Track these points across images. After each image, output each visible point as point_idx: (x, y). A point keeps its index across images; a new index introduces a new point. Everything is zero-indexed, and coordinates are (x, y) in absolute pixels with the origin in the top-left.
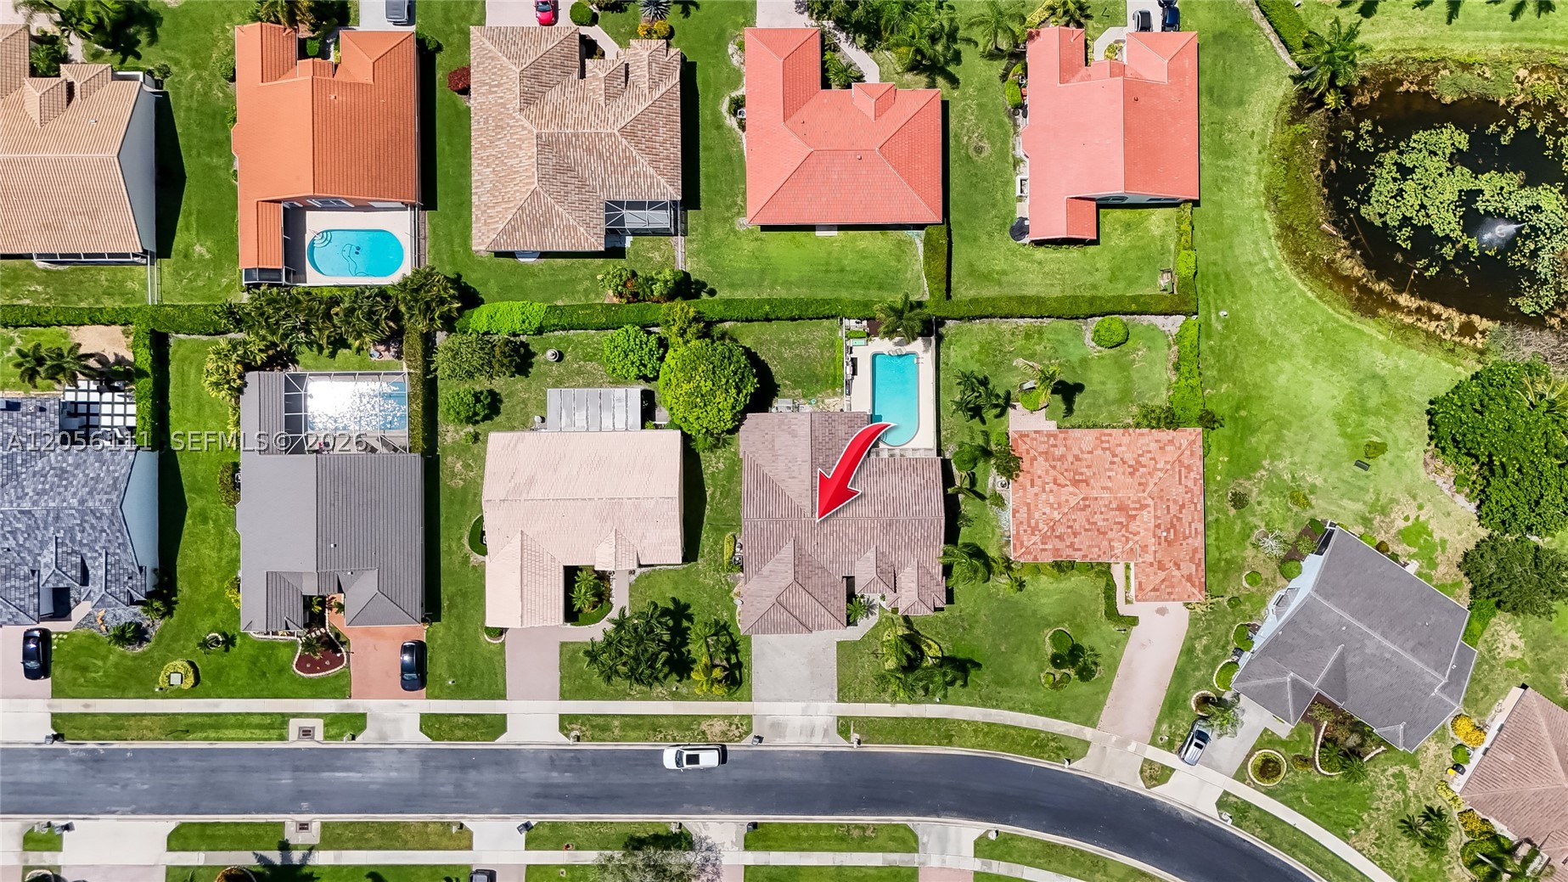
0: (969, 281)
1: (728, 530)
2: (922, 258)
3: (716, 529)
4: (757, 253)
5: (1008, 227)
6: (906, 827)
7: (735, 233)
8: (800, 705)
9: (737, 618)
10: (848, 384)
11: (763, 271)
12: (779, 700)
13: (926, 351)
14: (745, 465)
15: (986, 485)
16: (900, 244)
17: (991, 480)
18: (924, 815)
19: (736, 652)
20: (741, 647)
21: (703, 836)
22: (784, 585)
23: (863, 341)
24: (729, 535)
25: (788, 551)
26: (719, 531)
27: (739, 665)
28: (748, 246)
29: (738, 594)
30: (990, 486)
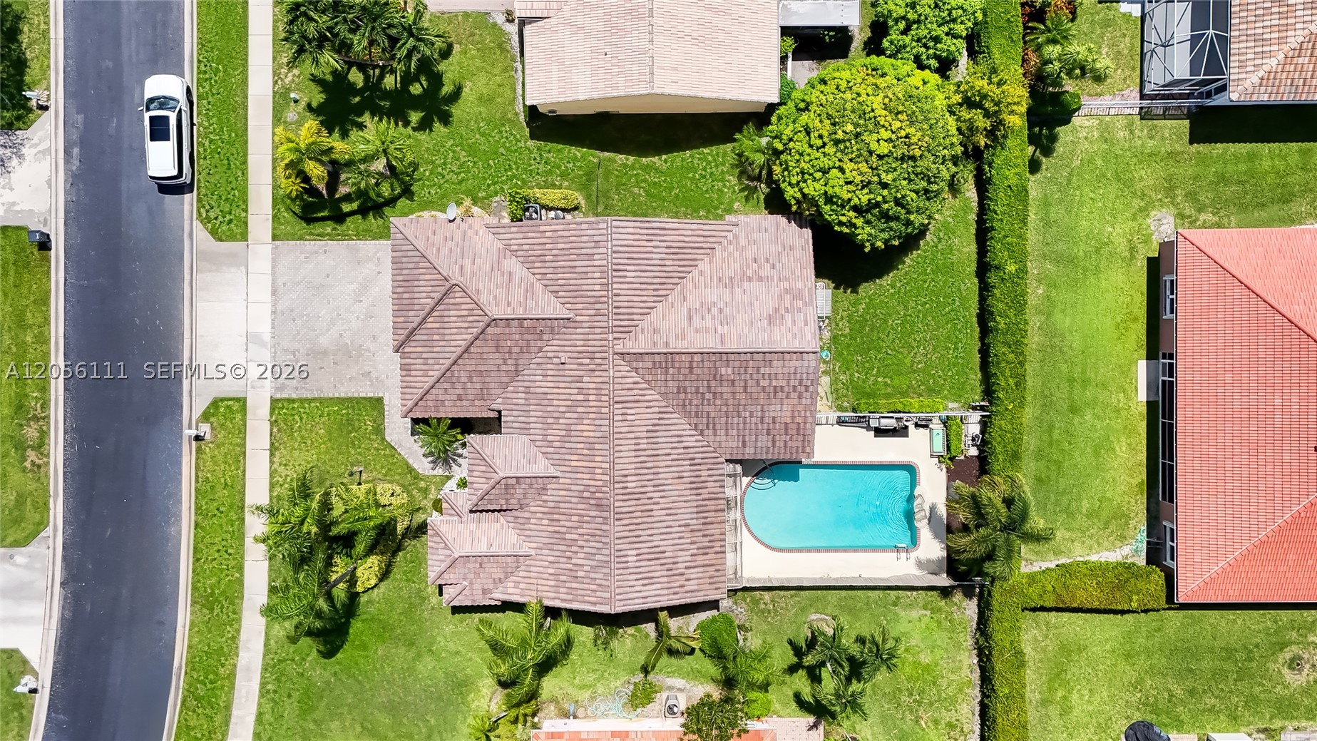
0: (1051, 647)
1: (588, 197)
2: (1094, 558)
3: (590, 176)
4: (1105, 250)
5: (1150, 718)
6: (42, 524)
7: (1144, 211)
8: (265, 329)
9: (426, 214)
10: (861, 422)
11: (1072, 261)
12: (274, 292)
13: (920, 564)
14: (711, 226)
15: (669, 674)
16: (1121, 517)
17: (679, 682)
18: (64, 558)
19: (363, 211)
20: (373, 222)
21: (24, 151)
22: (483, 298)
23: (939, 447)
24: (579, 198)
25: (548, 306)
26: (587, 181)
27: (340, 218)
28: (1118, 233)
29: (468, 214)
30: (670, 681)
